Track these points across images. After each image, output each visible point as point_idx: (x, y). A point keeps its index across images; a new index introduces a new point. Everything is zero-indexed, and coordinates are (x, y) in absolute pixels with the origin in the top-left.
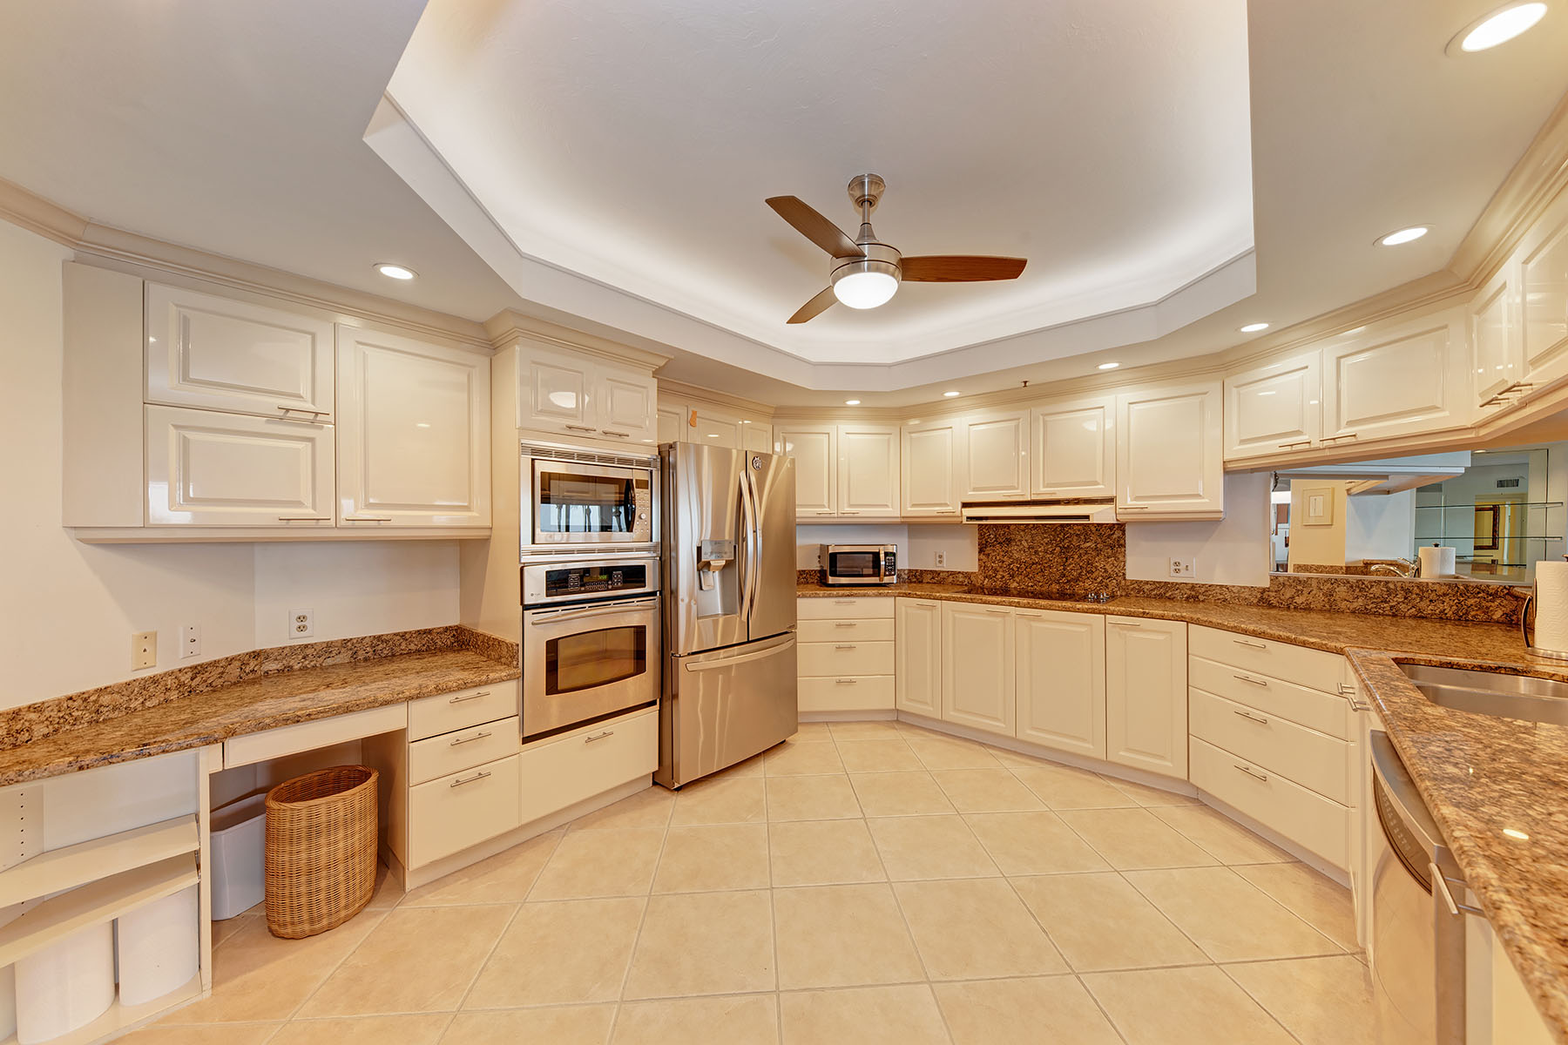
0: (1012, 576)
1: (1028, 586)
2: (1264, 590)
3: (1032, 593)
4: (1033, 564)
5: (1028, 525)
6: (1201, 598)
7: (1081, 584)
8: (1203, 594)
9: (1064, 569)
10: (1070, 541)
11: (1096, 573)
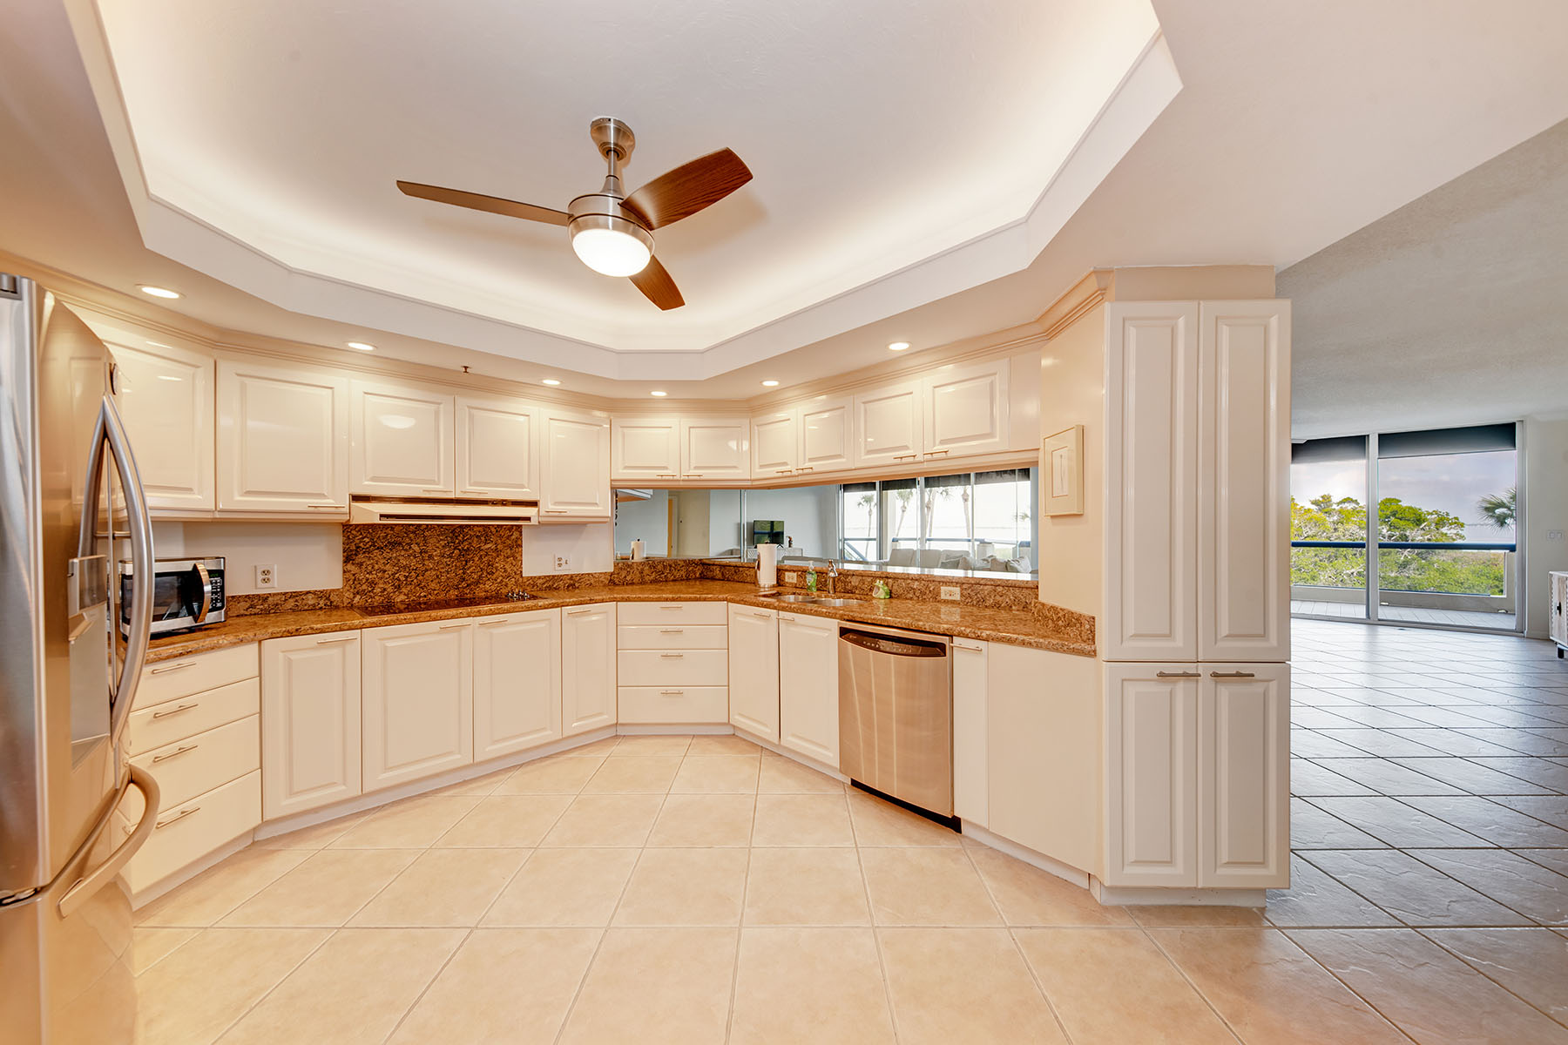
0: (399, 587)
1: (420, 597)
2: (612, 574)
3: (425, 603)
4: (427, 570)
5: (420, 525)
6: (577, 585)
7: (481, 586)
8: (578, 582)
9: (464, 573)
10: (470, 543)
11: (497, 574)
